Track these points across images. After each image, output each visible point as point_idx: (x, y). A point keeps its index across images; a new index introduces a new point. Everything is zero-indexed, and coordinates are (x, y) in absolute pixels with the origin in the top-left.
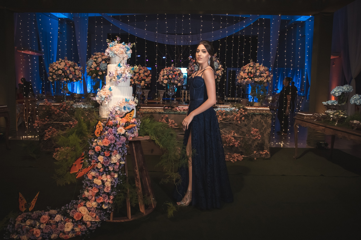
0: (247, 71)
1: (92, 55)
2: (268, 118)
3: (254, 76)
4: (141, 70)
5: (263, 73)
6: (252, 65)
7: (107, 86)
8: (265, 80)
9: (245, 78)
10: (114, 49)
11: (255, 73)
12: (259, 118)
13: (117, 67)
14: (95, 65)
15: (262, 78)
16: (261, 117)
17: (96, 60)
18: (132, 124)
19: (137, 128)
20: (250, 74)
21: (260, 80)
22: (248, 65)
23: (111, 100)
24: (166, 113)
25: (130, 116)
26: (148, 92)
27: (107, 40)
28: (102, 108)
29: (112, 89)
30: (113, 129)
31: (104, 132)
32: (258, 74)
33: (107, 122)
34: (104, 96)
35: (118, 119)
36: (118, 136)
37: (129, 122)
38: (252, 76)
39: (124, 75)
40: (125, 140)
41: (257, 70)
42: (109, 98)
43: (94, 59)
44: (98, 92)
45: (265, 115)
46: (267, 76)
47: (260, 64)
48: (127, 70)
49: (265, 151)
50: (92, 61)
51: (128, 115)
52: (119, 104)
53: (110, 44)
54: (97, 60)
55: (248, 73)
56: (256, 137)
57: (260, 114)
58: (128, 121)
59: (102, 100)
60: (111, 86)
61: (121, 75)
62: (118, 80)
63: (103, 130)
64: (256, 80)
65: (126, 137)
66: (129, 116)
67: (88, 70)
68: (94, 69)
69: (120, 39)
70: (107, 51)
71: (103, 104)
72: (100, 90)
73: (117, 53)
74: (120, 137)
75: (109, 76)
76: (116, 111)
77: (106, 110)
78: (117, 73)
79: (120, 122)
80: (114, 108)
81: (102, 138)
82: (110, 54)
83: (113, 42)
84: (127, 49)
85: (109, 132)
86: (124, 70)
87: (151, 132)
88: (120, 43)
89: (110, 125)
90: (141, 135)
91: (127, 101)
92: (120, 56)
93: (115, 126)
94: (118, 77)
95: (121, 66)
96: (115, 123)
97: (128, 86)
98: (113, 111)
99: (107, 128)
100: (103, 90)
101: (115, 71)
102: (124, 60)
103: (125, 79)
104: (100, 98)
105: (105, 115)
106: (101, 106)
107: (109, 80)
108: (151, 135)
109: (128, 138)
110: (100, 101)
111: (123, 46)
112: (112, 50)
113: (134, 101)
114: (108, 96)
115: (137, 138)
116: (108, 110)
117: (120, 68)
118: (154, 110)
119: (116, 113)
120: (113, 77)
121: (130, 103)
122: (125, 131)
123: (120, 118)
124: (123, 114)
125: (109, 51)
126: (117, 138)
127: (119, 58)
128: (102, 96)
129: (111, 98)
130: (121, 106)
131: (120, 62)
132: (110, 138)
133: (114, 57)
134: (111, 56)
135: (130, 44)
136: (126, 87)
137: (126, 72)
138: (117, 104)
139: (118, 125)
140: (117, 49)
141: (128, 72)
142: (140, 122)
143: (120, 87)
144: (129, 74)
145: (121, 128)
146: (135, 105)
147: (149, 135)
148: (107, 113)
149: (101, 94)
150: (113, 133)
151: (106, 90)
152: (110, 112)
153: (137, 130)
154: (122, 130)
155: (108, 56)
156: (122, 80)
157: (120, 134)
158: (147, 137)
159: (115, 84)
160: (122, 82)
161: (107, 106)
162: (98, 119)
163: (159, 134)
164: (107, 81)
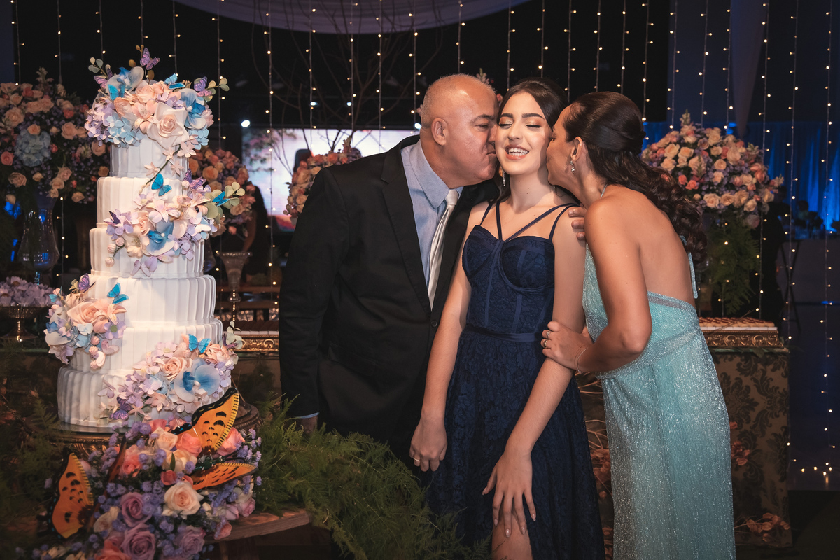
0: (668, 164)
2: (771, 367)
3: (701, 185)
5: (740, 173)
6: (690, 139)
7: (100, 278)
8: (750, 203)
10: (130, 106)
11: (706, 174)
13: (145, 192)
15: (736, 196)
16: (739, 365)
18: (226, 459)
19: (251, 479)
20: (682, 178)
21: (727, 203)
22: (672, 136)
23: (121, 344)
25: (220, 423)
27: (93, 60)
28: (73, 384)
29: (123, 291)
30: (147, 497)
31: (102, 512)
32: (718, 177)
33: (115, 464)
34: (86, 329)
35: (165, 439)
36: (171, 528)
37: (214, 452)
38: (692, 184)
39: (181, 229)
40: (203, 542)
41: (715, 158)
42: (110, 336)
44: (57, 308)
45: (760, 356)
46: (757, 185)
47: (723, 133)
48: (194, 204)
49: (769, 520)
51: (210, 415)
52: (159, 361)
53: (109, 84)
57: (737, 352)
58: (207, 448)
59: (78, 345)
60: (122, 281)
61: (169, 229)
62: (156, 253)
63: (94, 502)
64: (710, 205)
65: (204, 529)
66: (211, 425)
69: (158, 60)
70: (95, 113)
71: (79, 365)
72: (62, 297)
73: (149, 127)
74: (180, 529)
75: (109, 232)
76: (148, 398)
77: (93, 390)
78: (151, 218)
79: (173, 456)
80: (135, 382)
81: (96, 546)
82: (111, 133)
83: (124, 74)
84: (190, 108)
85: (127, 509)
86: (182, 207)
87: (313, 490)
88: (157, 79)
89: (130, 475)
90: (270, 505)
91: (196, 347)
92: (161, 143)
93: (150, 476)
94: (156, 239)
95: (168, 189)
96: (153, 461)
97: (198, 275)
98: (132, 395)
99: (115, 491)
100: (79, 294)
101: (140, 208)
102: (179, 157)
103: (187, 245)
104: (65, 336)
105: (88, 413)
106: (67, 372)
107: (111, 253)
108: (315, 507)
109: (216, 529)
110: (63, 348)
111: (173, 95)
112: (125, 113)
113: (228, 343)
114: (106, 328)
115: (250, 523)
116: (105, 391)
117: (161, 198)
118: (271, 346)
119: (148, 408)
120: (130, 239)
121: (210, 356)
122: (202, 497)
123: (173, 432)
124: (180, 411)
125: (106, 117)
126: (164, 539)
127: (158, 150)
128: (75, 324)
129: (120, 337)
130: (170, 372)
131: (162, 169)
132: (132, 540)
133: (131, 145)
134: (120, 138)
135: (202, 82)
136: (188, 280)
137: (191, 212)
138: (150, 362)
139: (165, 474)
140: (147, 106)
141: (200, 214)
142: (256, 444)
143: (164, 281)
144: (204, 223)
145: (181, 487)
146: (231, 362)
147: (304, 505)
148: (104, 405)
149: (73, 318)
150: (145, 516)
151: (94, 297)
152: (119, 402)
153: (252, 484)
154: (186, 497)
155: (104, 137)
156: (172, 252)
157: (176, 519)
158: (297, 514)
159: (140, 268)
160: (172, 262)
161: (102, 371)
162: (60, 441)
163: (349, 497)
164: (99, 256)
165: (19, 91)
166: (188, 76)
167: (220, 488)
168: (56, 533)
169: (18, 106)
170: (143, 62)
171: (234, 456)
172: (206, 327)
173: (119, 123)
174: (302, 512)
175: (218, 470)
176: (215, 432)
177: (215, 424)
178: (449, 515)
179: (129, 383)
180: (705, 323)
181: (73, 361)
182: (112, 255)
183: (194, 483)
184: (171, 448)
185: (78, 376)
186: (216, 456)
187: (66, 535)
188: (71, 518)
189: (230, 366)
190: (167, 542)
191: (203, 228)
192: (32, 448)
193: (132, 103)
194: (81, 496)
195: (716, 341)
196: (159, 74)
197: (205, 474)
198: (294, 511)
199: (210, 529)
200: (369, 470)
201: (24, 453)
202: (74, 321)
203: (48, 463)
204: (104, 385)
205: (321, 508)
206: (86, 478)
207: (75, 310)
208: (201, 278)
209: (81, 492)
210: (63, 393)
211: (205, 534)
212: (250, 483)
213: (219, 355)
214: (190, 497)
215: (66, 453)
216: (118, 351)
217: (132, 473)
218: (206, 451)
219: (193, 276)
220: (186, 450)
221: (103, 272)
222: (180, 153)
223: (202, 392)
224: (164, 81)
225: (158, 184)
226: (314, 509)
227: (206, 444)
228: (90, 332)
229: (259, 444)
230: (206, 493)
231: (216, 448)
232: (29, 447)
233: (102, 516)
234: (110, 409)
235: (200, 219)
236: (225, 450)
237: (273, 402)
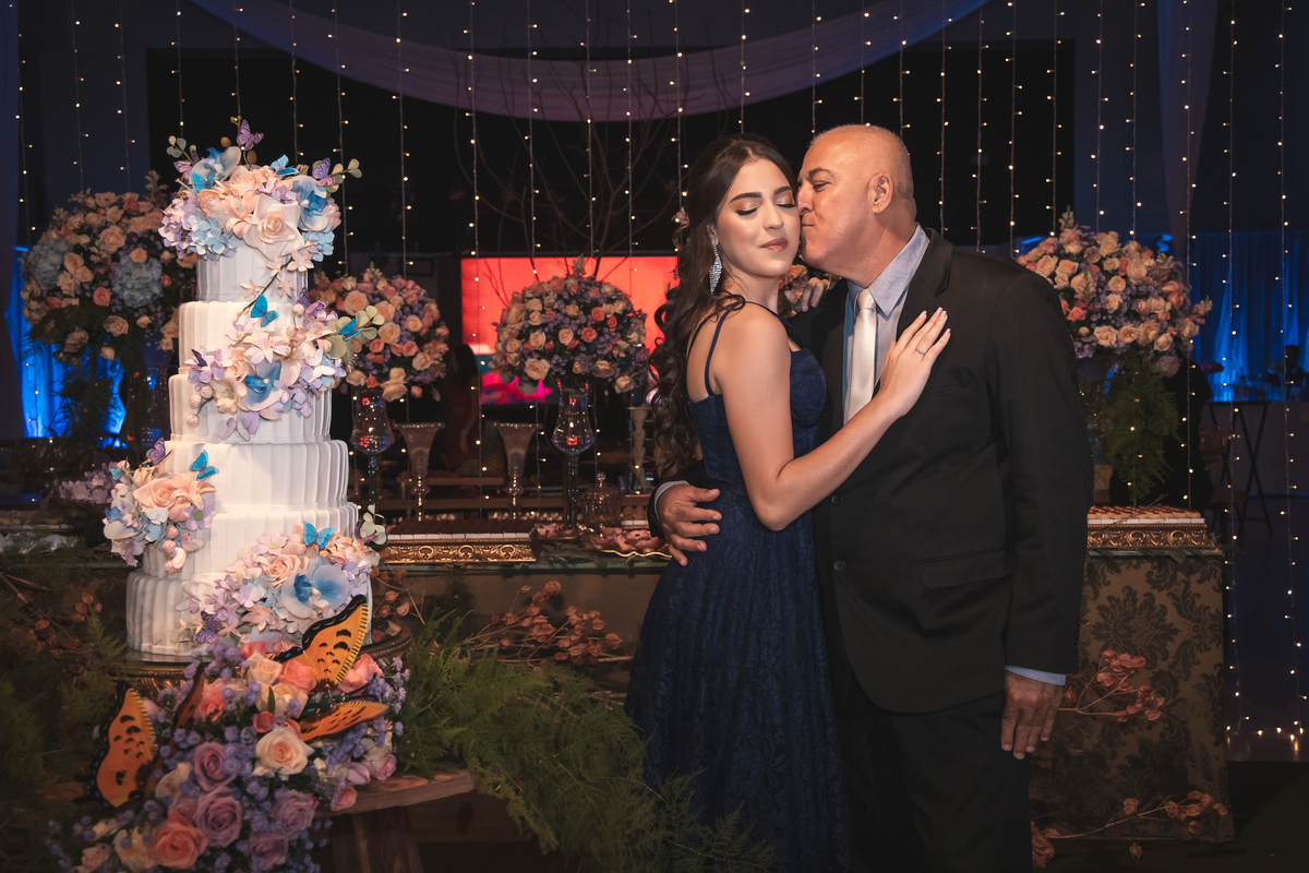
1: (60, 212)
2: (1197, 576)
3: (1090, 314)
4: (382, 298)
5: (1146, 296)
6: (1073, 248)
7: (180, 447)
8: (1162, 339)
10: (220, 201)
11: (1096, 298)
12: (1136, 578)
13: (242, 321)
14: (76, 274)
15: (1141, 328)
16: (1149, 574)
17: (84, 240)
18: (351, 697)
19: (386, 725)
21: (1129, 340)
22: (1048, 244)
23: (208, 536)
24: (546, 566)
25: (343, 645)
27: (172, 140)
28: (144, 593)
29: (211, 462)
30: (230, 749)
31: (167, 770)
32: (1114, 302)
33: (187, 702)
34: (158, 515)
35: (263, 668)
36: (263, 792)
37: (334, 687)
38: (1077, 313)
39: (292, 372)
40: (312, 813)
41: (1109, 275)
42: (194, 525)
43: (73, 239)
44: (121, 488)
45: (1180, 561)
46: (1173, 312)
47: (1123, 240)
48: (311, 337)
49: (1197, 801)
50: (62, 247)
51: (328, 635)
52: (262, 559)
53: (195, 171)
54: (92, 244)
56: (1131, 711)
57: (1146, 555)
58: (324, 682)
59: (148, 538)
60: (209, 448)
61: (274, 373)
62: (257, 407)
63: (157, 756)
64: (1103, 342)
65: (316, 795)
66: (330, 648)
67: (34, 305)
68: (75, 302)
69: (260, 136)
70: (173, 212)
71: (153, 567)
72: (129, 473)
73: (246, 230)
74: (278, 794)
75: (192, 379)
76: (247, 612)
77: (171, 603)
78: (249, 358)
79: (271, 692)
80: (228, 590)
81: (152, 816)
82: (194, 239)
83: (214, 157)
84: (306, 202)
85: (202, 767)
86: (291, 341)
87: (480, 742)
88: (260, 163)
89: (209, 718)
90: (416, 764)
91: (314, 540)
92: (265, 252)
93: (238, 719)
94: (257, 387)
95: (274, 316)
96: (242, 700)
97: (321, 439)
98: (223, 608)
99: (185, 741)
100: (153, 468)
101: (234, 343)
102: (290, 272)
103: (300, 395)
104: (131, 526)
105: (165, 636)
106: (137, 578)
107: (196, 408)
108: (482, 766)
109: (332, 796)
110: (129, 543)
111: (280, 184)
112: (212, 211)
113: (363, 535)
114: (187, 515)
115: (386, 789)
116: (187, 604)
117: (264, 329)
118: (470, 555)
119: (246, 627)
120: (220, 388)
121: (335, 553)
122: (310, 750)
123: (275, 659)
124: (291, 630)
125: (186, 217)
126: (253, 809)
127: (261, 262)
128: (144, 509)
129: (207, 527)
130: (277, 576)
131: (265, 289)
132: (208, 809)
133: (222, 255)
134: (206, 246)
135: (323, 165)
136: (304, 446)
137: (306, 349)
138: (248, 561)
139: (259, 717)
140: (243, 201)
141: (320, 351)
142: (403, 678)
143: (269, 447)
144: (327, 365)
145: (279, 734)
146: (367, 561)
147: (466, 763)
148: (183, 623)
149: (142, 501)
150: (228, 776)
151: (172, 471)
152: (204, 619)
153: (390, 734)
154: (287, 750)
155: (185, 245)
156: (280, 406)
157: (272, 779)
158: (456, 776)
159: (236, 429)
160: (280, 419)
161: (184, 575)
162: (122, 674)
163: (532, 752)
164: (181, 414)
165: (120, 204)
167: (339, 737)
168: (102, 800)
169: (118, 223)
170: (240, 140)
171: (364, 692)
172: (330, 511)
173: (205, 225)
174: (463, 773)
175: (337, 712)
176: (335, 658)
177: (336, 647)
178: (678, 780)
179: (219, 592)
180: (1098, 514)
181: (145, 560)
182: (196, 412)
183: (303, 731)
184: (272, 681)
185: (150, 583)
186: (336, 693)
187: (117, 803)
188: (124, 780)
189: (364, 567)
190: (259, 813)
191: (324, 370)
192: (83, 686)
193: (222, 196)
194: (141, 748)
195: (1115, 540)
196: (262, 156)
197: (320, 718)
198: (451, 773)
199: (324, 795)
200: (564, 714)
202: (143, 505)
203: (105, 706)
204: (185, 595)
205: (490, 768)
206: (150, 724)
207: (145, 490)
208: (326, 443)
209: (142, 743)
210: (132, 608)
211: (317, 803)
212: (386, 731)
213: (349, 551)
214: (293, 750)
215: (122, 689)
216: (203, 546)
217: (212, 714)
218: (322, 686)
219: (313, 440)
220: (293, 683)
221: (185, 436)
222: (291, 266)
223: (323, 604)
224: (269, 165)
225: (260, 310)
226: (480, 769)
227: (323, 676)
228: (164, 520)
229: (407, 678)
230: (319, 744)
231: (336, 682)
232: (83, 684)
233: (167, 776)
234: (192, 628)
235: (319, 358)
236: (351, 685)
237: (437, 623)
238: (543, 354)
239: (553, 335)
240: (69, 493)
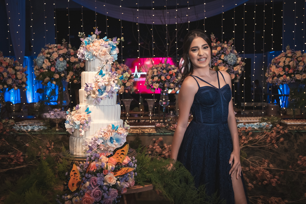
0: (281, 64)
1: (43, 49)
3: (294, 71)
4: (119, 69)
6: (289, 55)
7: (82, 105)
9: (280, 76)
10: (91, 48)
11: (296, 68)
13: (97, 76)
14: (47, 64)
17: (49, 56)
18: (125, 166)
20: (287, 69)
21: (304, 78)
22: (283, 54)
23: (89, 127)
24: (159, 134)
25: (123, 154)
26: (130, 103)
27: (79, 33)
28: (74, 141)
29: (90, 110)
30: (99, 178)
31: (84, 183)
32: (301, 68)
33: (88, 167)
34: (78, 123)
35: (104, 159)
36: (107, 189)
37: (121, 164)
38: (291, 71)
39: (109, 88)
40: (117, 194)
41: (299, 61)
42: (86, 125)
43: (46, 55)
44: (69, 116)
47: (302, 53)
48: (113, 80)
50: (43, 57)
51: (119, 151)
52: (103, 133)
53: (85, 40)
54: (50, 57)
55: (284, 68)
58: (118, 163)
59: (76, 128)
60: (89, 106)
61: (105, 89)
62: (101, 97)
63: (82, 180)
64: (298, 78)
65: (118, 190)
66: (120, 154)
67: (37, 71)
68: (47, 71)
69: (100, 32)
70: (80, 50)
71: (76, 135)
72: (70, 112)
73: (98, 54)
74: (110, 189)
75: (85, 90)
76: (99, 146)
77: (81, 143)
78: (99, 85)
79: (107, 165)
80: (94, 140)
81: (82, 194)
82: (86, 57)
83: (89, 37)
84: (111, 47)
85: (92, 183)
86: (109, 81)
87: (155, 178)
88: (100, 38)
89: (93, 171)
90: (140, 182)
91: (114, 128)
92: (102, 59)
93: (99, 171)
94: (101, 92)
95: (104, 75)
96: (100, 167)
97: (115, 104)
98: (93, 145)
99: (88, 176)
100: (76, 111)
101: (95, 81)
102: (108, 64)
103: (111, 94)
104: (71, 125)
105: (79, 151)
106: (72, 137)
107: (86, 97)
108: (155, 183)
109: (122, 190)
110: (71, 129)
111: (105, 43)
112: (90, 50)
113: (125, 127)
114: (84, 122)
115: (133, 188)
116: (85, 144)
117: (102, 78)
119: (98, 149)
120: (92, 92)
121: (119, 132)
122: (117, 179)
123: (107, 157)
124: (110, 150)
125: (84, 51)
126: (104, 193)
127: (101, 62)
128: (75, 121)
129: (89, 125)
130: (106, 137)
131: (102, 68)
132: (94, 193)
133: (92, 60)
134: (88, 58)
135: (115, 38)
136: (111, 106)
137: (112, 83)
138: (99, 134)
139: (104, 171)
140: (97, 48)
141: (115, 83)
142: (135, 162)
143: (103, 106)
145: (110, 175)
146: (126, 134)
147: (152, 183)
148: (84, 148)
149: (74, 119)
150: (98, 185)
151: (80, 112)
152: (89, 147)
153: (134, 175)
155: (83, 58)
156: (106, 96)
157: (108, 186)
159: (95, 102)
160: (105, 100)
161: (84, 137)
162: (70, 160)
163: (167, 180)
164: (82, 98)
165: (56, 47)
166: (110, 37)
167: (123, 176)
168: (69, 190)
169: (56, 51)
170: (96, 33)
171: (128, 165)
172: (118, 122)
173: (88, 53)
174: (151, 185)
175: (122, 170)
176: (121, 157)
177: (121, 154)
179: (92, 141)
180: (297, 122)
181: (74, 133)
183: (114, 174)
184: (106, 162)
185: (76, 138)
187: (73, 191)
188: (74, 185)
189: (125, 135)
190: (106, 194)
191: (116, 88)
192: (61, 163)
193: (92, 46)
194: (77, 178)
195: (301, 128)
196: (101, 36)
197: (118, 171)
198: (148, 185)
199: (120, 190)
201: (59, 164)
203: (66, 168)
204: (84, 142)
205: (157, 184)
206: (79, 172)
207: (74, 116)
209: (77, 177)
210: (71, 144)
211: (118, 192)
212: (133, 175)
214: (113, 179)
215: (72, 164)
216: (88, 130)
219: (113, 104)
220: (112, 163)
221: (83, 103)
223: (117, 144)
224: (103, 39)
226: (155, 184)
227: (118, 161)
228: (79, 124)
230: (118, 177)
231: (121, 163)
233: (84, 185)
234: (86, 149)
235: (115, 85)
236: (124, 163)
237: (141, 148)
238: (157, 82)
239: (160, 78)
240: (46, 116)
